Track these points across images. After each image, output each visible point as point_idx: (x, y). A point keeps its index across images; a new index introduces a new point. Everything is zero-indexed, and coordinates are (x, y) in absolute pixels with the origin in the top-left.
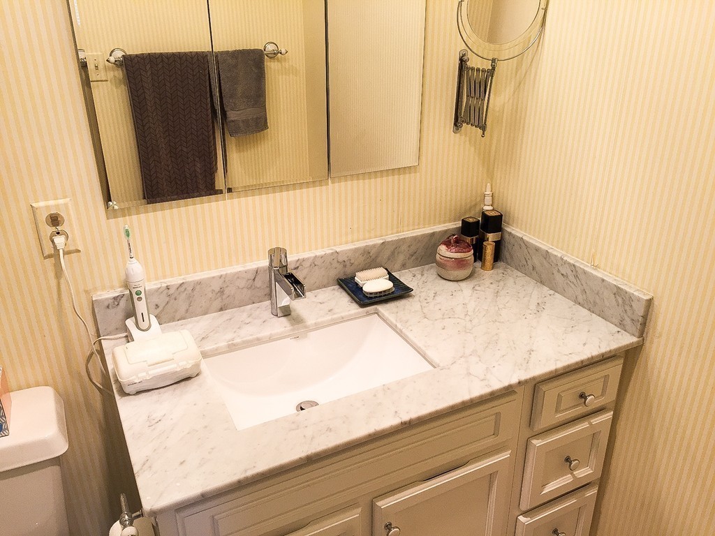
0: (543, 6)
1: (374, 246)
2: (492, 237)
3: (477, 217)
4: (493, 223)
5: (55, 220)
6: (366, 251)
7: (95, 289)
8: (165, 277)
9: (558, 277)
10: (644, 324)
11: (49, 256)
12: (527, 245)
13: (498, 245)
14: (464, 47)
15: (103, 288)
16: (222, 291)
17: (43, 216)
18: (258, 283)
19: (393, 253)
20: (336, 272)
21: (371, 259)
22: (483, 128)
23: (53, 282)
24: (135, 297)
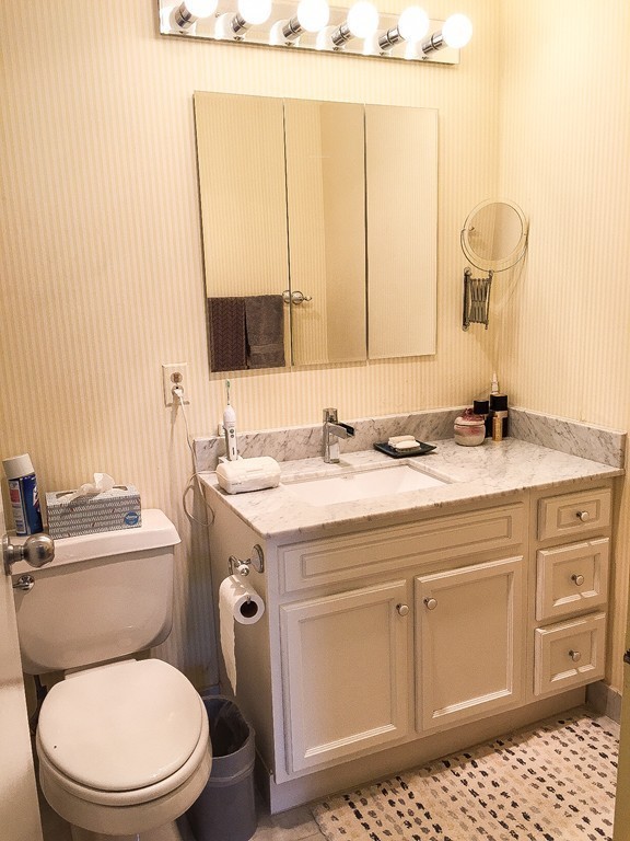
0: (525, 232)
1: (403, 418)
2: (499, 415)
3: (485, 398)
4: (500, 402)
5: (176, 378)
6: (397, 422)
7: (196, 434)
8: (244, 430)
9: (556, 437)
10: (623, 456)
11: (170, 405)
12: (529, 417)
13: (506, 422)
14: (467, 264)
15: (202, 435)
16: (285, 445)
17: (169, 375)
18: (312, 441)
19: (418, 426)
20: (373, 437)
21: (401, 428)
22: (486, 323)
23: (169, 426)
24: (230, 434)
